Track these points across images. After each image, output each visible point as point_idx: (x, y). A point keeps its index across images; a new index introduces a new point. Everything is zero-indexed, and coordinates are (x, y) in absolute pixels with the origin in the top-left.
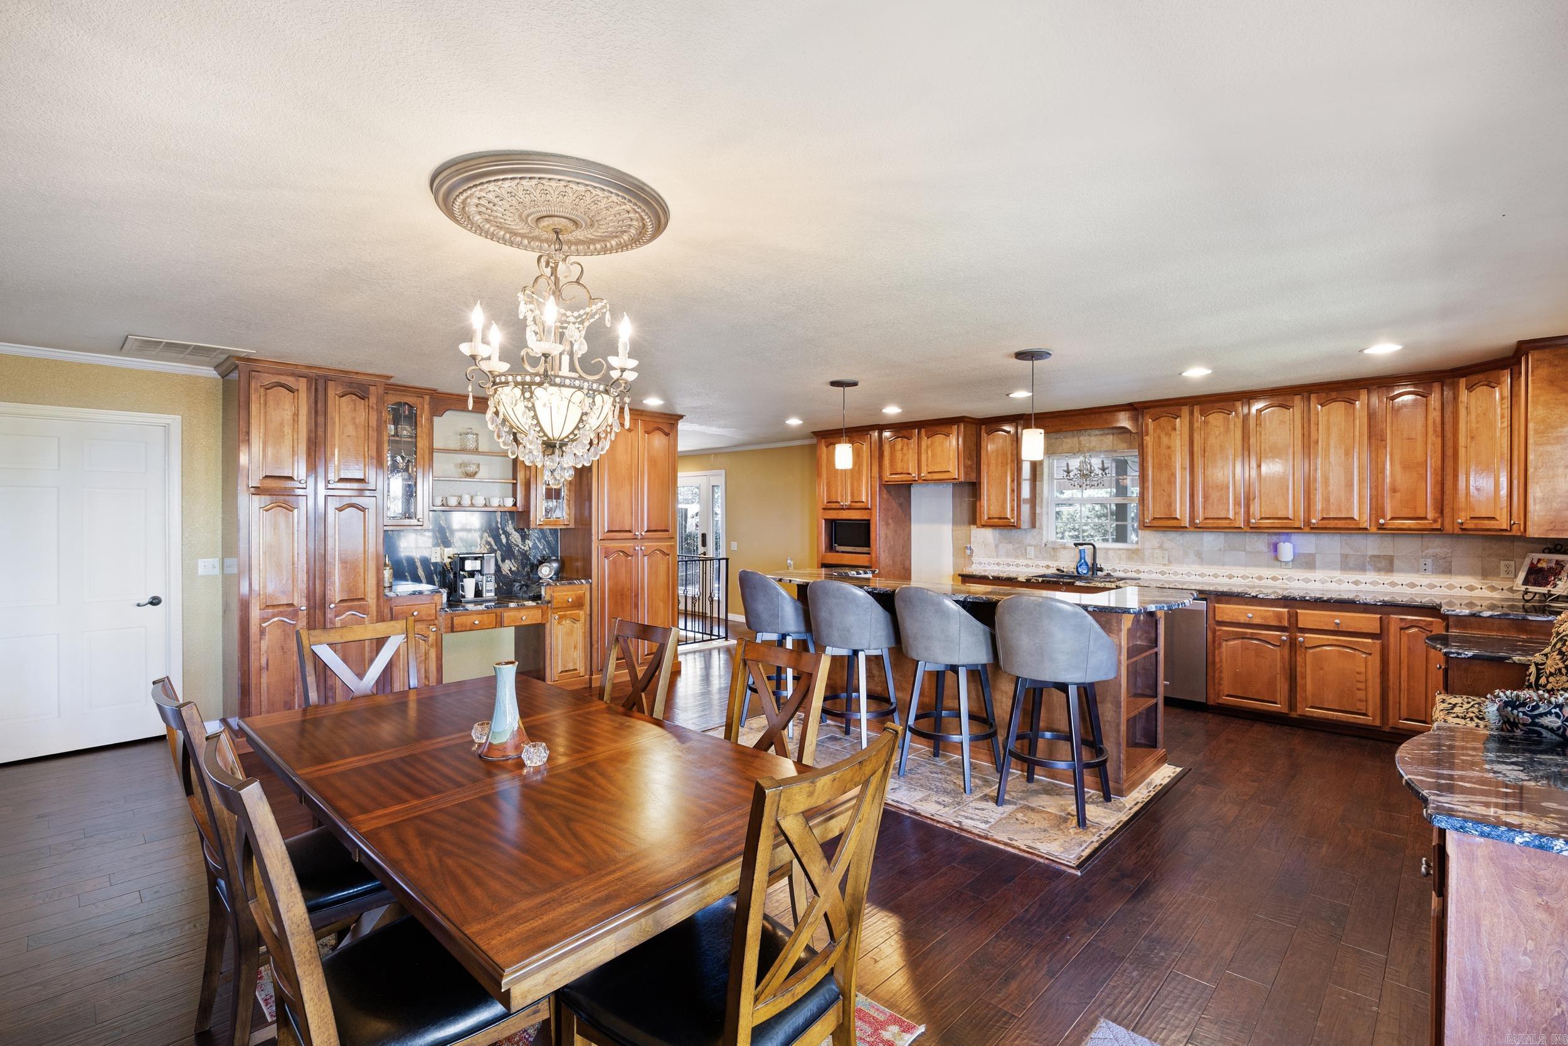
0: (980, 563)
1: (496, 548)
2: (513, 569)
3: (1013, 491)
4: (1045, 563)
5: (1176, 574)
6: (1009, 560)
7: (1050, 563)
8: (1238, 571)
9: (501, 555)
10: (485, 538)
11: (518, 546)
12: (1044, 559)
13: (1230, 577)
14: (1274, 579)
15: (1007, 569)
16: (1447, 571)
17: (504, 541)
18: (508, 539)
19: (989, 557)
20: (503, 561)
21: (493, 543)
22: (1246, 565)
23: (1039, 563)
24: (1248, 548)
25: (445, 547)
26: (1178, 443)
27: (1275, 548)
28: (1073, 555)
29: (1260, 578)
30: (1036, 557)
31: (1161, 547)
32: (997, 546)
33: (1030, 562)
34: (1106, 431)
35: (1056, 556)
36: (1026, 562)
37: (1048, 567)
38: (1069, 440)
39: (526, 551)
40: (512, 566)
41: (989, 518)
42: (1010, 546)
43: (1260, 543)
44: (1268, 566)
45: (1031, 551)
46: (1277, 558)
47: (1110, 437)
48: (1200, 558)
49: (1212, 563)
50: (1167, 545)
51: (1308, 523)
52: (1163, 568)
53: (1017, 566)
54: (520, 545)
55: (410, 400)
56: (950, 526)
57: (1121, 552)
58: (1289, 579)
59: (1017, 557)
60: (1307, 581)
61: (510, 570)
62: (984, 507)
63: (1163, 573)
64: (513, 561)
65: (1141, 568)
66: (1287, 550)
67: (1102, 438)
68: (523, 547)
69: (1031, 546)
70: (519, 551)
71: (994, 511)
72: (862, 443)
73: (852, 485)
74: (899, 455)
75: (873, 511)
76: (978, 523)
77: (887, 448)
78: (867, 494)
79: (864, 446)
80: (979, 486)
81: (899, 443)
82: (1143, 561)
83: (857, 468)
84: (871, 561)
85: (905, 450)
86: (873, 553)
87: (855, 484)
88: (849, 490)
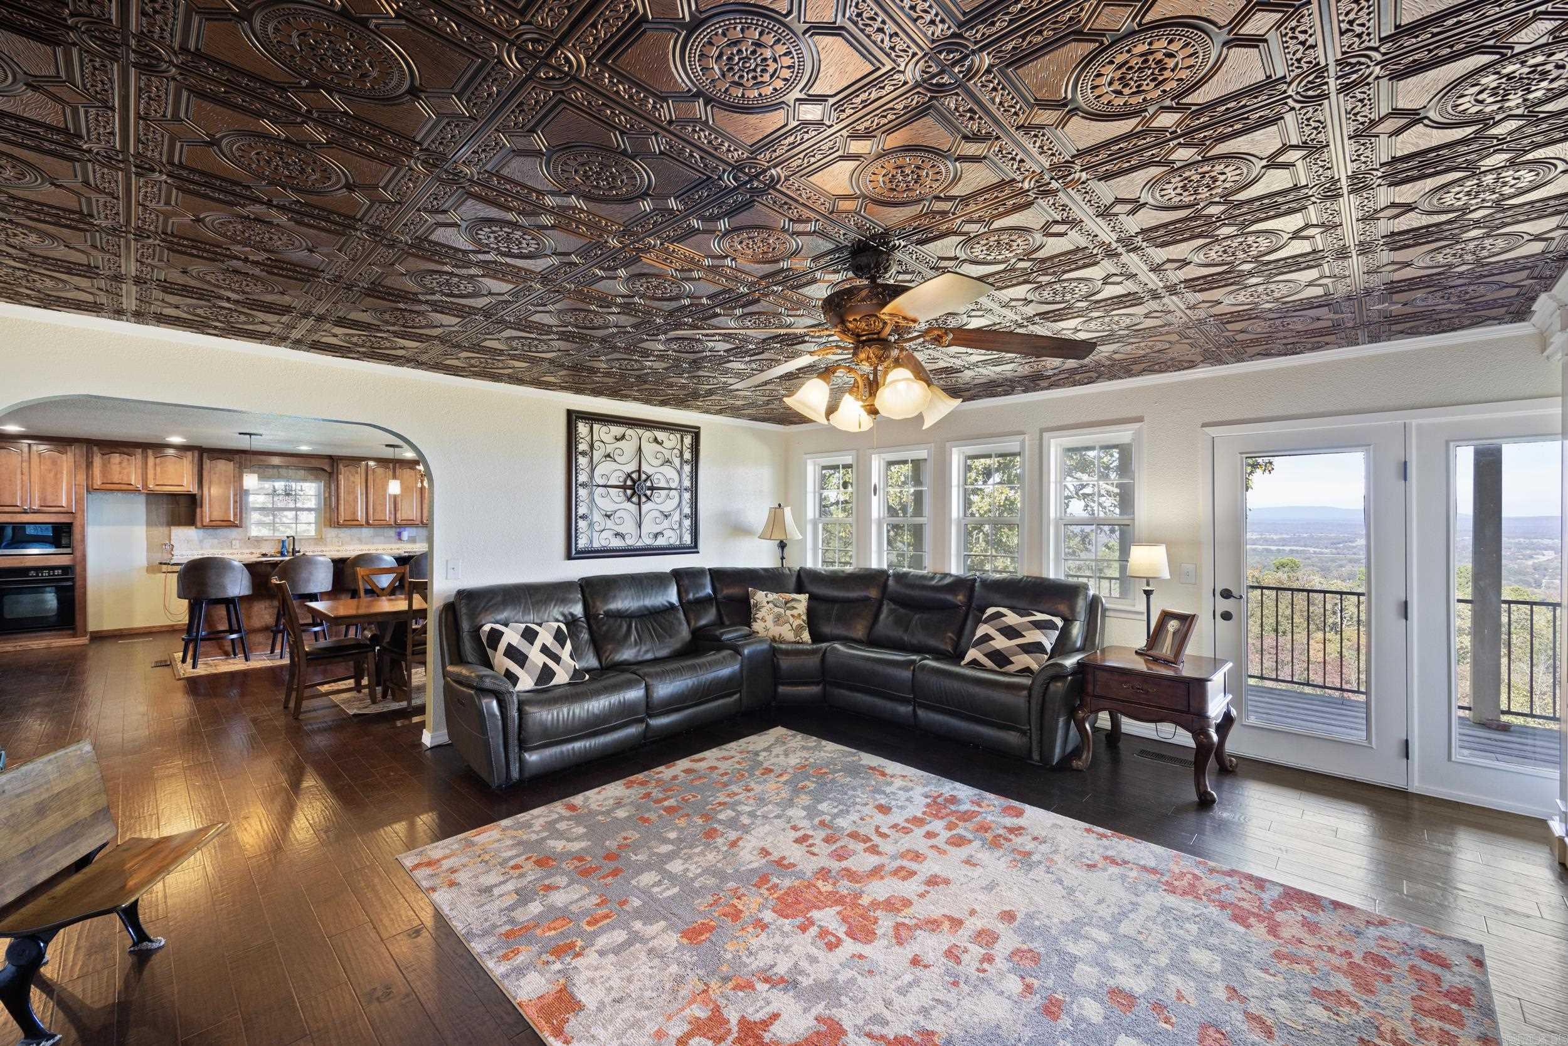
0: (182, 555)
3: (235, 502)
4: (248, 551)
6: (214, 550)
7: (255, 550)
12: (249, 548)
13: (377, 550)
14: (398, 549)
19: (192, 550)
22: (385, 544)
23: (244, 551)
24: (385, 535)
26: (358, 480)
27: (399, 534)
28: (274, 544)
29: (391, 549)
30: (242, 547)
31: (337, 536)
32: (201, 541)
33: (236, 551)
35: (260, 545)
36: (232, 551)
37: (252, 553)
41: (212, 521)
42: (214, 541)
43: (392, 533)
44: (395, 543)
45: (236, 543)
46: (400, 539)
47: (303, 472)
48: (360, 541)
50: (342, 535)
51: (422, 522)
52: (338, 548)
56: (144, 527)
57: (310, 541)
58: (405, 548)
59: (221, 548)
62: (207, 512)
65: (325, 549)
66: (405, 535)
67: (296, 471)
69: (234, 539)
71: (217, 515)
72: (59, 452)
73: (43, 491)
74: (115, 468)
75: (78, 515)
76: (199, 524)
77: (97, 461)
78: (69, 499)
79: (64, 457)
80: (198, 497)
81: (116, 458)
82: (326, 545)
83: (52, 475)
84: (74, 560)
85: (125, 464)
86: (78, 554)
87: (49, 490)
88: (37, 495)
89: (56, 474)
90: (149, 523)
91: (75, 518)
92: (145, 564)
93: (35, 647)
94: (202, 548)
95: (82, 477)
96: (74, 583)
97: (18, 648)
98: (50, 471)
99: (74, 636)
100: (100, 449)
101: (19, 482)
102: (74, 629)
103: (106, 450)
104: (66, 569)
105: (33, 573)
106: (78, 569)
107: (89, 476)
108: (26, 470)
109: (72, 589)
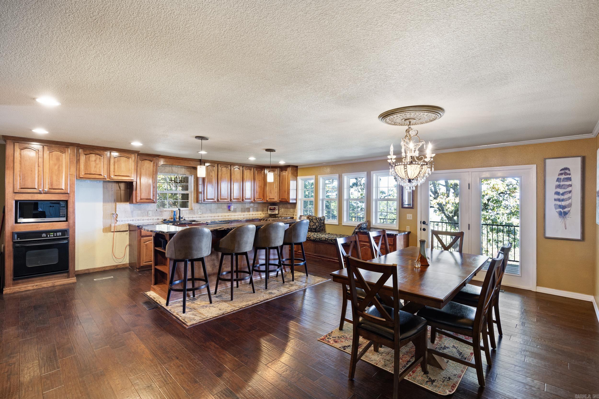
0: (122, 221)
3: (154, 187)
4: (156, 218)
5: (204, 217)
6: (139, 218)
7: (159, 218)
8: (220, 214)
12: (156, 216)
13: (218, 216)
14: (228, 216)
15: (138, 222)
16: (257, 211)
19: (127, 217)
22: (222, 213)
23: (154, 218)
24: (223, 208)
27: (229, 207)
28: (169, 213)
29: (225, 216)
30: (152, 215)
31: (200, 209)
32: (132, 212)
33: (149, 218)
34: (182, 167)
35: (162, 214)
36: (147, 218)
37: (158, 219)
38: (168, 168)
41: (141, 199)
42: (140, 212)
43: (226, 206)
44: (227, 212)
45: (150, 213)
46: (230, 210)
47: (184, 169)
48: (211, 211)
49: (214, 213)
50: (202, 208)
51: (243, 200)
52: (201, 216)
53: (143, 220)
56: (102, 203)
57: (187, 211)
58: (231, 216)
59: (143, 216)
60: (235, 216)
62: (138, 194)
63: (200, 217)
65: (194, 216)
66: (232, 208)
67: (181, 169)
69: (150, 211)
71: (144, 196)
72: (62, 152)
73: (51, 178)
74: (93, 164)
75: (71, 195)
76: (134, 201)
77: (83, 158)
78: (66, 184)
79: (64, 155)
80: (134, 184)
81: (93, 157)
82: (194, 214)
83: (56, 167)
84: (68, 225)
85: (98, 161)
86: (70, 221)
87: (55, 178)
88: (47, 181)
89: (59, 167)
90: (105, 201)
91: (69, 197)
92: (102, 227)
93: (45, 286)
94: (133, 217)
95: (73, 170)
96: (68, 240)
97: (35, 287)
98: (55, 165)
99: (68, 277)
100: (84, 151)
101: (37, 172)
102: (68, 272)
103: (88, 152)
104: (64, 232)
105: (44, 235)
106: (70, 232)
107: (78, 169)
108: (41, 165)
109: (67, 245)
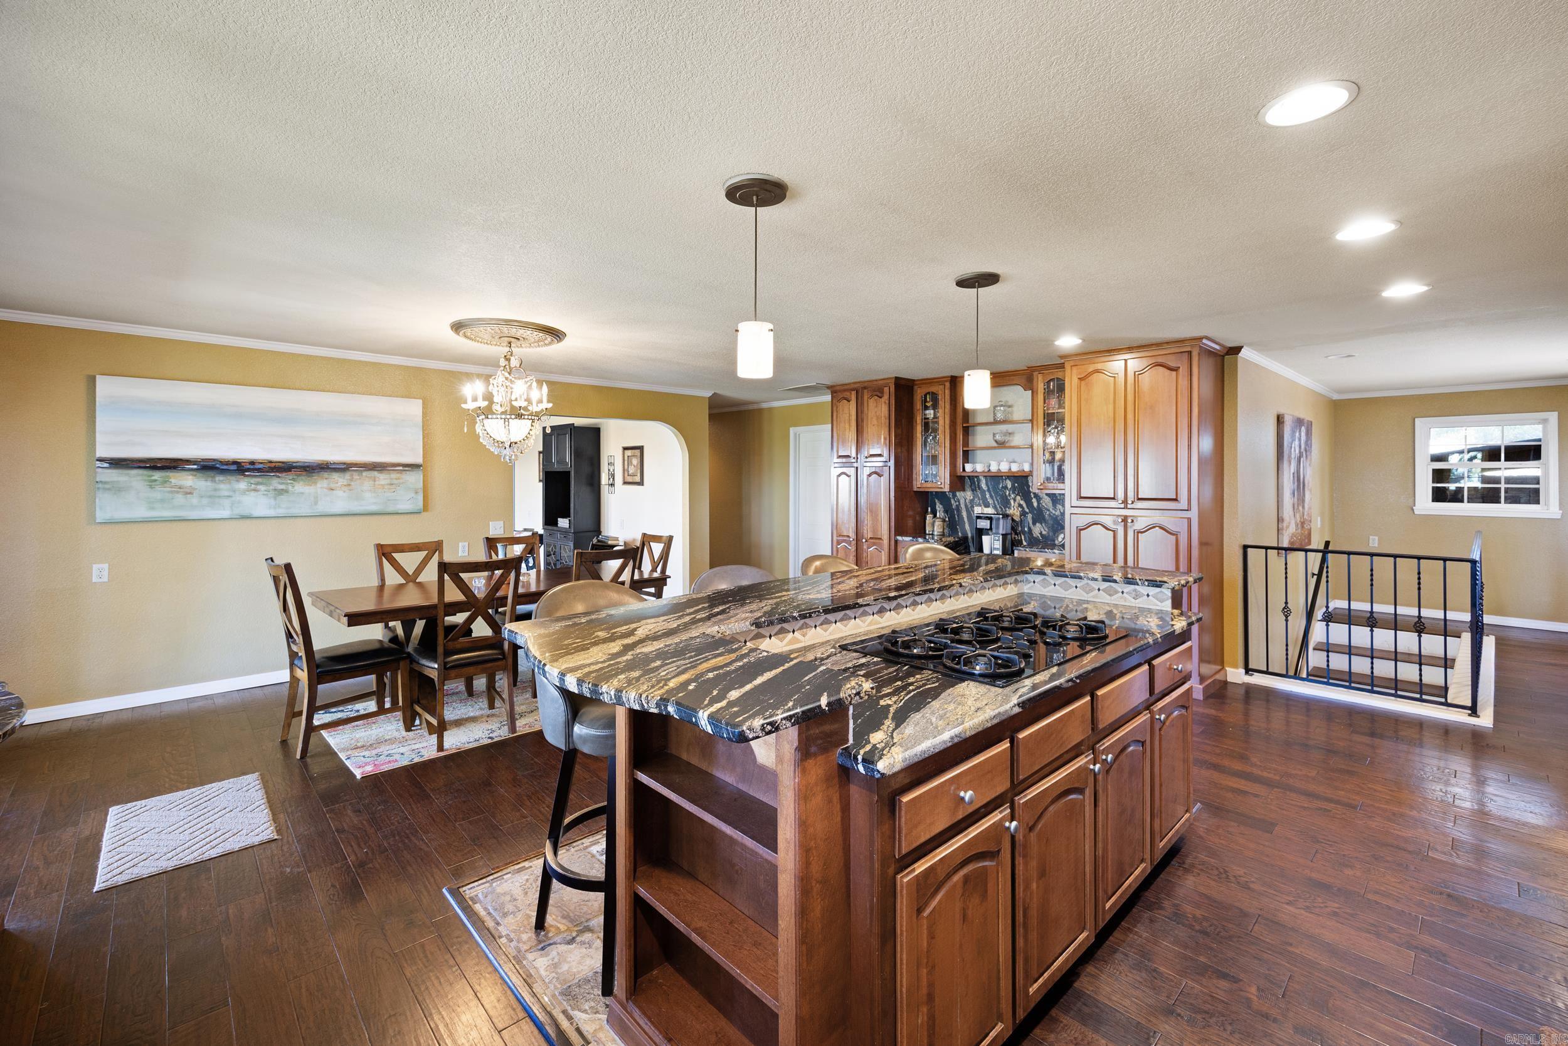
1: (1027, 511)
2: (1044, 533)
9: (1033, 518)
10: (1017, 501)
11: (1049, 510)
17: (1035, 504)
18: (1039, 503)
20: (1034, 524)
21: (1024, 505)
25: (985, 507)
39: (1057, 516)
40: (1042, 530)
54: (1051, 510)
55: (933, 389)
61: (1041, 533)
64: (1043, 525)
68: (1054, 512)
70: (1049, 515)
